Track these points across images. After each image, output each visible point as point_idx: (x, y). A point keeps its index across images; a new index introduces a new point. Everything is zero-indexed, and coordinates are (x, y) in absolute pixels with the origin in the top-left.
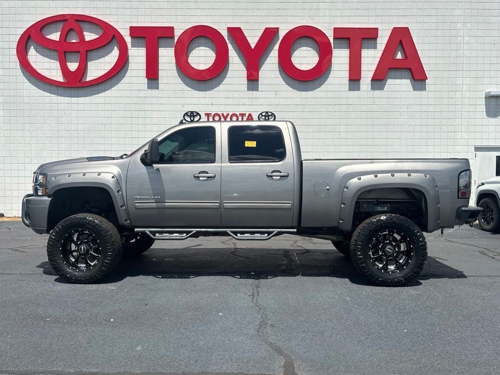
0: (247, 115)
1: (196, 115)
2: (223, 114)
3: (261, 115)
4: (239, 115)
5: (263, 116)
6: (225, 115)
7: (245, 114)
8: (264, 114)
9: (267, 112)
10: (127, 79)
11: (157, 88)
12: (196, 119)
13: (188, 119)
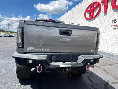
1: (116, 20)
10: (100, 14)
11: (106, 15)
12: (116, 22)
13: (113, 22)
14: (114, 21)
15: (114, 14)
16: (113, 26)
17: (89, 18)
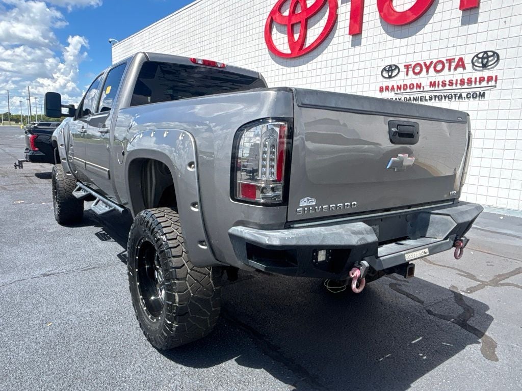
0: (456, 60)
1: (395, 69)
2: (425, 64)
3: (476, 58)
4: (445, 62)
5: (479, 58)
6: (428, 64)
7: (454, 59)
8: (480, 56)
9: (486, 52)
10: (335, 40)
11: (360, 44)
12: (394, 74)
13: (386, 74)
14: (388, 71)
15: (389, 44)
16: (387, 88)
17: (289, 52)
